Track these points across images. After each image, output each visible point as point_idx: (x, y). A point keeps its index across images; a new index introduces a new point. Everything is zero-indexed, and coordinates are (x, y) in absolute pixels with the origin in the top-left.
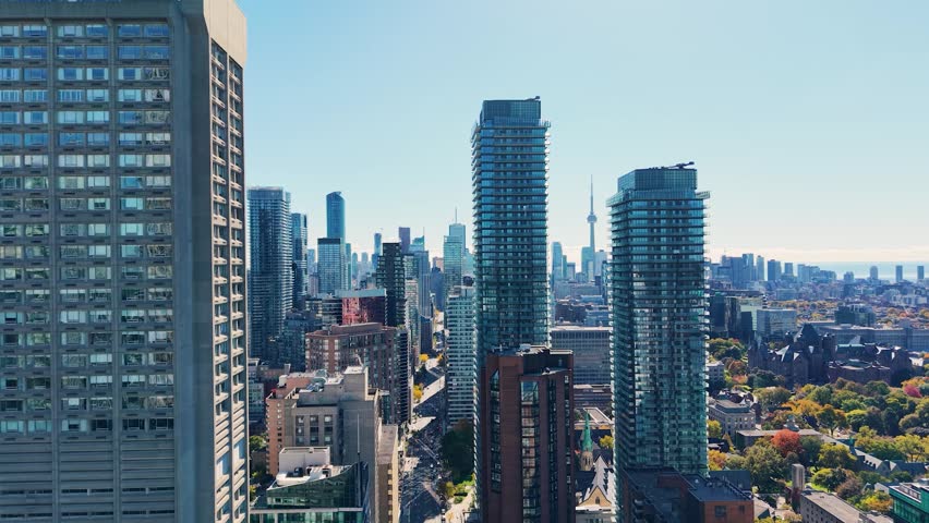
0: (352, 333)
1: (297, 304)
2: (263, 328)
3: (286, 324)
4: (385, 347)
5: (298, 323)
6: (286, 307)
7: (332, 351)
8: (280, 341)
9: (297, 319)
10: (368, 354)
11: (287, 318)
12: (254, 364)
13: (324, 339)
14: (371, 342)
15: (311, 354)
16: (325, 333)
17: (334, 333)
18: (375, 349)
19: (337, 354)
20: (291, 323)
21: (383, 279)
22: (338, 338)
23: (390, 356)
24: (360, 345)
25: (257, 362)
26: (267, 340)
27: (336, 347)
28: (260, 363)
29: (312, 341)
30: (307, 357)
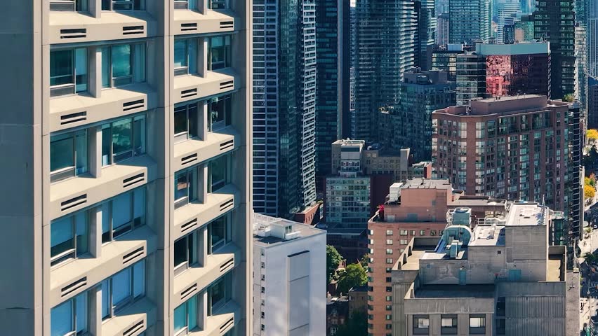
0: (502, 112)
1: (421, 59)
2: (373, 94)
3: (404, 89)
4: (551, 132)
5: (421, 89)
6: (405, 64)
7: (471, 140)
8: (394, 113)
9: (420, 82)
10: (526, 143)
11: (406, 80)
12: (357, 149)
13: (459, 120)
14: (532, 127)
15: (440, 143)
16: (462, 111)
17: (475, 112)
18: (537, 136)
19: (479, 144)
20: (411, 88)
21: (543, 27)
22: (482, 120)
23: (559, 146)
24: (514, 129)
25: (361, 146)
26: (378, 110)
27: (479, 134)
28: (365, 148)
29: (441, 123)
30: (434, 147)
